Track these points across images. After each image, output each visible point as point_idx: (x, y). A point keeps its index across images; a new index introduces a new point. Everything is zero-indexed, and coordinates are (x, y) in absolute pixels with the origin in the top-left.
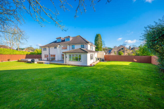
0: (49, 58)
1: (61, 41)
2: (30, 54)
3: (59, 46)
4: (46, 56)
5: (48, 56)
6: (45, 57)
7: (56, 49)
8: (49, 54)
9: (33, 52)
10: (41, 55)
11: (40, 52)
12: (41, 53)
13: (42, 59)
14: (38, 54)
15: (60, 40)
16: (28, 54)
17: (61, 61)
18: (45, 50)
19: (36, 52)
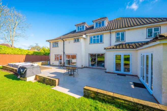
0: (62, 61)
1: (85, 30)
2: (32, 55)
3: (84, 36)
4: (58, 58)
5: (61, 56)
6: (56, 59)
7: (77, 43)
8: (64, 53)
9: (38, 52)
10: (49, 55)
11: (47, 52)
12: (49, 53)
13: (50, 62)
14: (45, 55)
15: (83, 27)
16: (30, 54)
17: (87, 67)
18: (56, 47)
19: (43, 51)
